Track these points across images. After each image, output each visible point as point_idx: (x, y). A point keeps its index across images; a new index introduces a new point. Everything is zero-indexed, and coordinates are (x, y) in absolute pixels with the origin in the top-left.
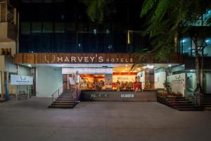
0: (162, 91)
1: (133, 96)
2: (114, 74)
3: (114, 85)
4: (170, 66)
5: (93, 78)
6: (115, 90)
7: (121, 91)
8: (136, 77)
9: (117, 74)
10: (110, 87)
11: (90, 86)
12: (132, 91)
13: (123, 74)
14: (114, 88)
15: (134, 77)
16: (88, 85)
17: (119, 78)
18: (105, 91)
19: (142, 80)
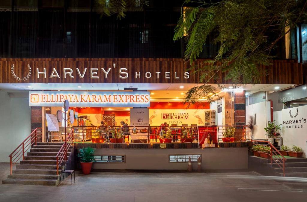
0: (260, 146)
1: (195, 158)
2: (154, 105)
3: (153, 132)
4: (277, 88)
5: (100, 115)
6: (156, 146)
7: (170, 146)
8: (207, 115)
9: (162, 105)
10: (143, 137)
11: (95, 135)
12: (196, 146)
13: (175, 105)
14: (152, 141)
15: (201, 112)
16: (89, 133)
17: (165, 116)
18: (131, 147)
19: (221, 120)
